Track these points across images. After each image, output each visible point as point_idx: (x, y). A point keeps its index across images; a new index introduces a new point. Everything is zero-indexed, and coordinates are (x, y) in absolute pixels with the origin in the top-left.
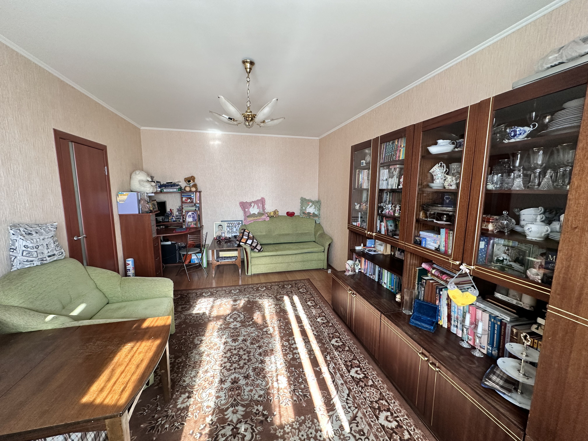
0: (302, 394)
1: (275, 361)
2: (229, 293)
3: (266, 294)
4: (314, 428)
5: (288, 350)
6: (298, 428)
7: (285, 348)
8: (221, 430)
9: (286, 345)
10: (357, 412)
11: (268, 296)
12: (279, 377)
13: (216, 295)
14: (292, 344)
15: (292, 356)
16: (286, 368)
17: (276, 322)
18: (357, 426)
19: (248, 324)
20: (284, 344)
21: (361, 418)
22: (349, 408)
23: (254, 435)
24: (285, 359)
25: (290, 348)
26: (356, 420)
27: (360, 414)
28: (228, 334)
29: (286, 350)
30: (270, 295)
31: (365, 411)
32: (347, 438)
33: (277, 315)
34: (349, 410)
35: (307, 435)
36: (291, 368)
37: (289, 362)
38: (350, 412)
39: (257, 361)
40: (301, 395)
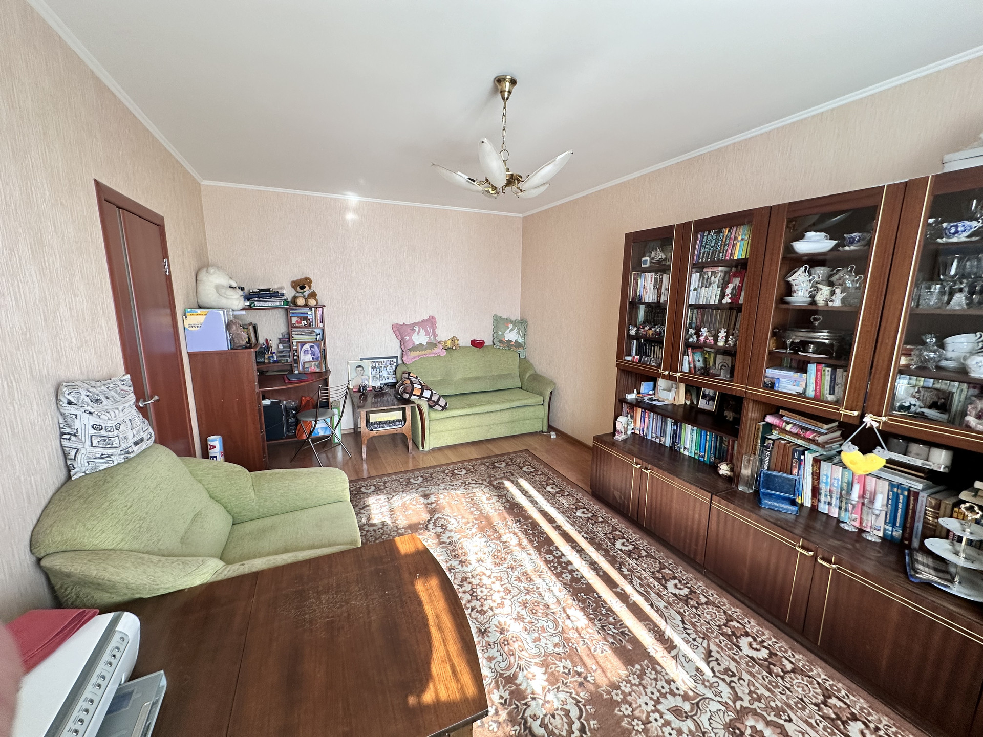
0: (616, 631)
1: (548, 587)
2: (408, 484)
3: (473, 480)
4: (663, 678)
5: (559, 566)
6: (640, 684)
7: (552, 564)
8: (525, 710)
9: (551, 559)
10: (708, 645)
11: (477, 483)
12: (569, 611)
13: (387, 489)
14: (560, 557)
15: (570, 577)
16: (572, 596)
17: (514, 525)
18: (719, 664)
19: (470, 533)
20: (548, 559)
21: (718, 652)
22: (694, 640)
23: (582, 707)
24: (561, 581)
25: (560, 563)
26: (713, 656)
27: (713, 647)
28: (447, 553)
29: (556, 568)
30: (481, 482)
31: (717, 641)
32: (716, 685)
33: (509, 514)
34: (695, 643)
35: (659, 691)
36: (579, 595)
37: (571, 586)
38: (698, 647)
39: (520, 591)
40: (617, 633)
